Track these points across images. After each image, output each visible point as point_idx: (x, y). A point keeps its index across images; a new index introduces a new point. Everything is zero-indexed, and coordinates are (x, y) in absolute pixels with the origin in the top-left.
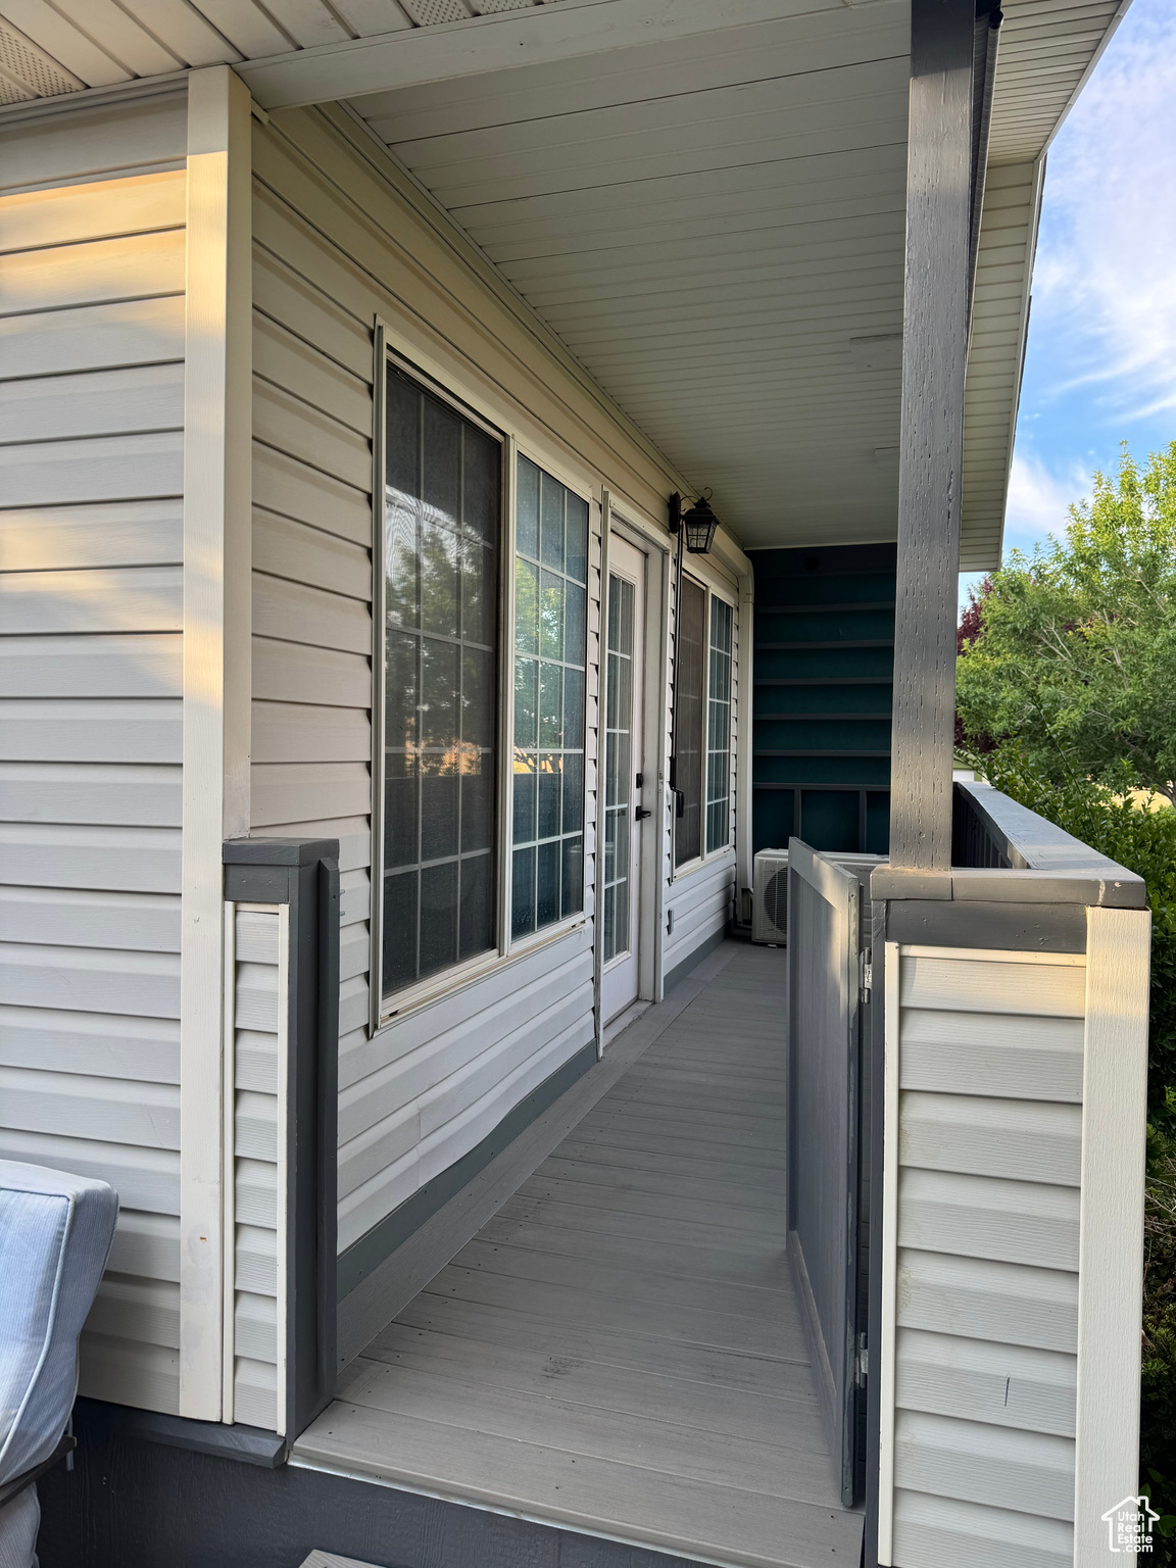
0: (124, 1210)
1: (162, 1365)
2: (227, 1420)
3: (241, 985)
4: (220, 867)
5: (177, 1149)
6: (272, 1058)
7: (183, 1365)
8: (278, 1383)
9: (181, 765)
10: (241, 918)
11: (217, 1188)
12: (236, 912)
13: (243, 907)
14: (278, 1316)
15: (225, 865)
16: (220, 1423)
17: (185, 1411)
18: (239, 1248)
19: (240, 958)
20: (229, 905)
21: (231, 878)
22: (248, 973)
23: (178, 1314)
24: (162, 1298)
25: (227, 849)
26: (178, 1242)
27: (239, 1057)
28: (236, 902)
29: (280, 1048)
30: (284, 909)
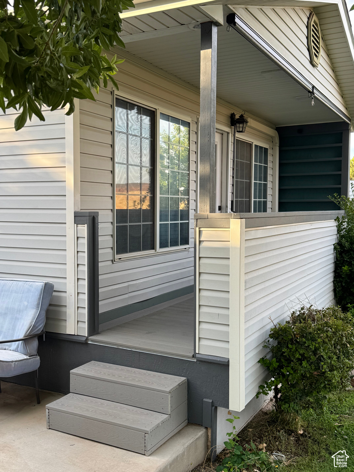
0: (55, 291)
1: (63, 323)
2: (76, 334)
3: (78, 242)
4: (74, 217)
5: (66, 277)
6: (84, 257)
7: (67, 323)
8: (86, 326)
9: (66, 195)
10: (78, 228)
11: (74, 284)
12: (77, 226)
13: (78, 225)
14: (86, 311)
15: (74, 216)
16: (75, 335)
17: (68, 333)
18: (78, 298)
19: (78, 236)
20: (76, 225)
21: (76, 219)
22: (79, 239)
23: (66, 312)
24: (63, 309)
25: (75, 213)
26: (66, 297)
27: (78, 257)
28: (77, 224)
29: (86, 255)
30: (86, 225)
